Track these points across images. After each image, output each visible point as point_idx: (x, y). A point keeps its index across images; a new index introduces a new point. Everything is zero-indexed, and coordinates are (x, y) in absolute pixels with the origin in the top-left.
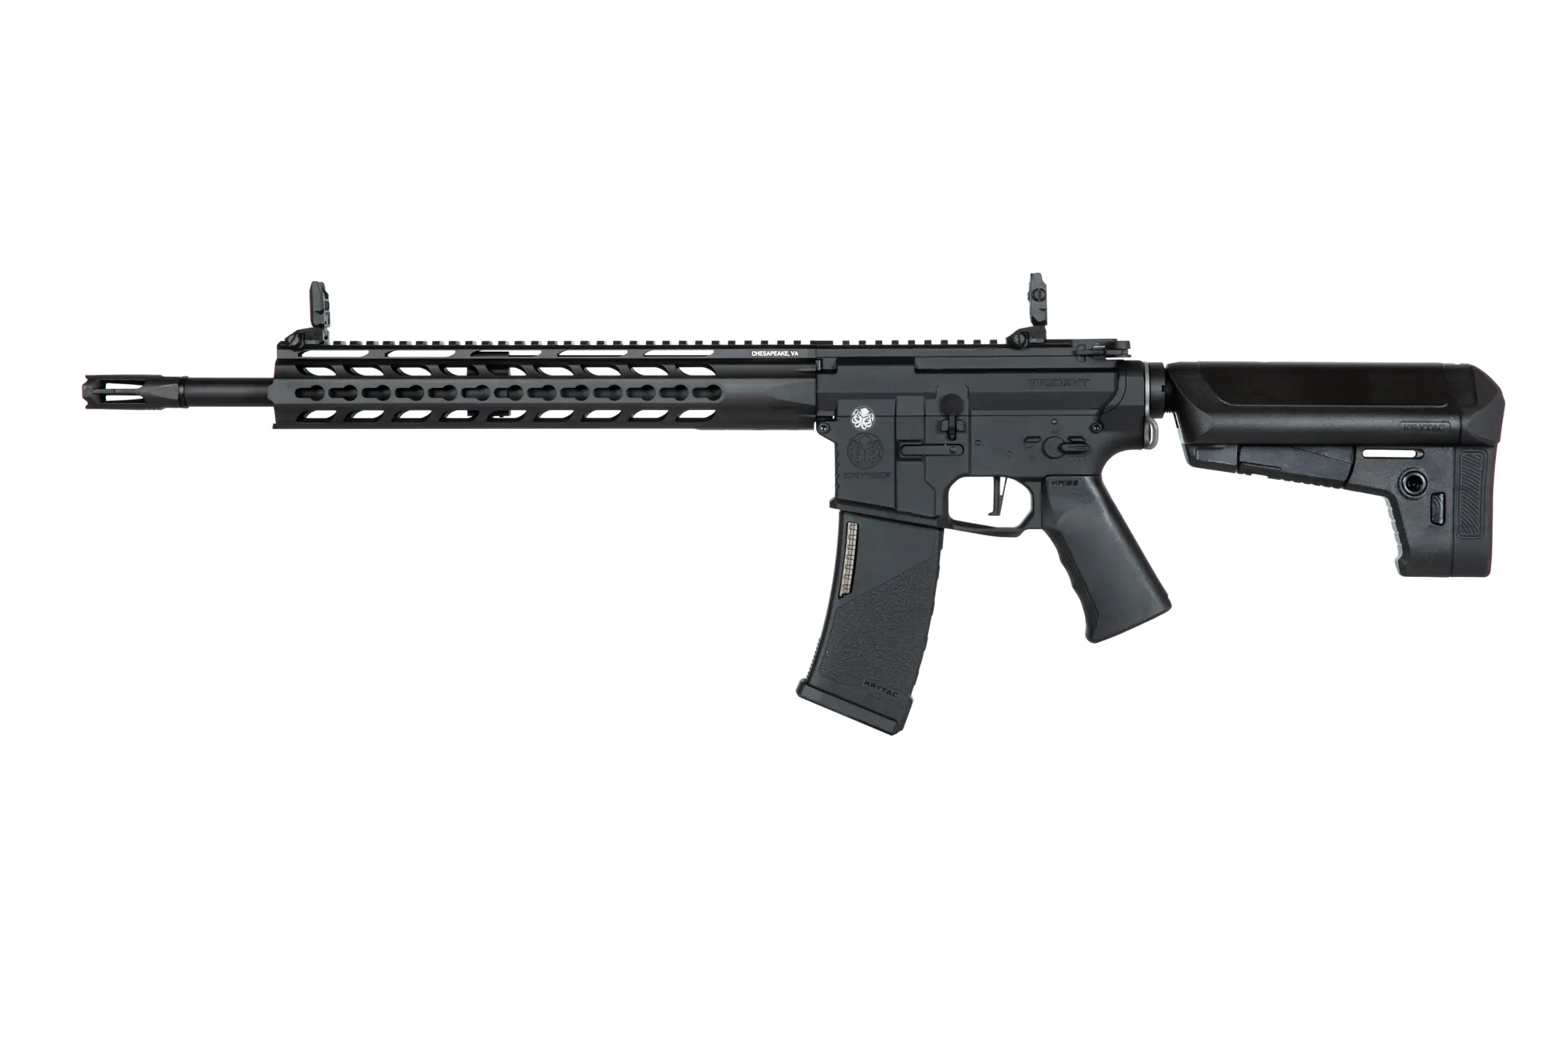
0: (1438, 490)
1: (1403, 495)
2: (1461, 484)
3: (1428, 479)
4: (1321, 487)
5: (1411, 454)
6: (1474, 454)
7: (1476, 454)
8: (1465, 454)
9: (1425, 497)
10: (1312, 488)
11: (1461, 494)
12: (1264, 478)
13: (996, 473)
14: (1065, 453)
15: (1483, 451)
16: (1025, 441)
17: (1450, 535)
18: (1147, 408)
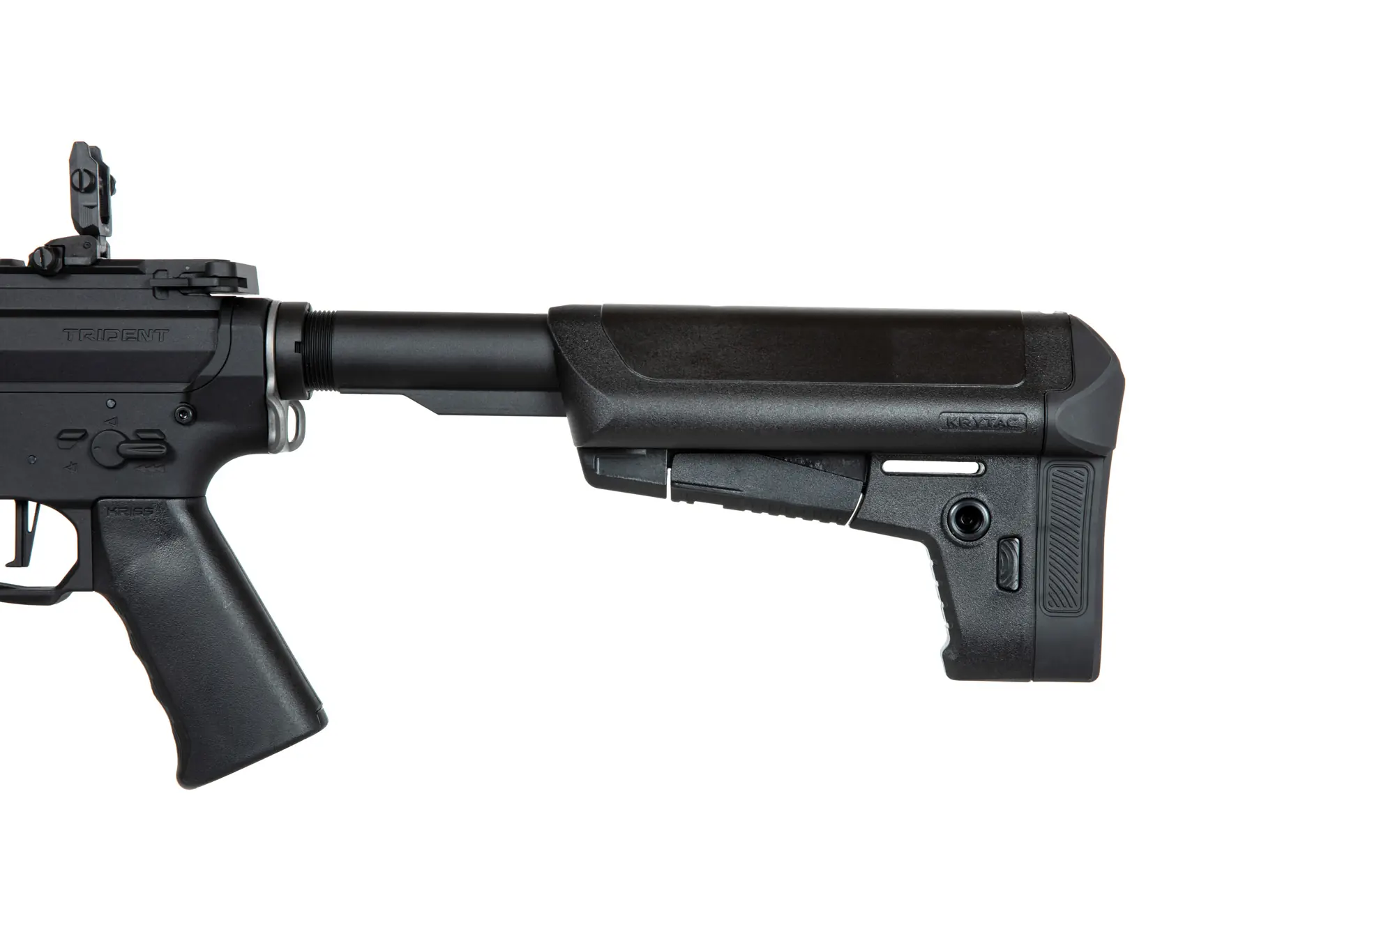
0: (1008, 532)
1: (950, 540)
2: (1050, 521)
3: (993, 513)
4: (816, 523)
5: (970, 468)
6: (1072, 470)
7: (1076, 472)
8: (1055, 470)
9: (989, 544)
10: (798, 524)
11: (1049, 539)
12: (719, 508)
13: (22, 495)
14: (129, 459)
15: (1087, 465)
16: (59, 438)
17: (1029, 609)
18: (271, 382)
